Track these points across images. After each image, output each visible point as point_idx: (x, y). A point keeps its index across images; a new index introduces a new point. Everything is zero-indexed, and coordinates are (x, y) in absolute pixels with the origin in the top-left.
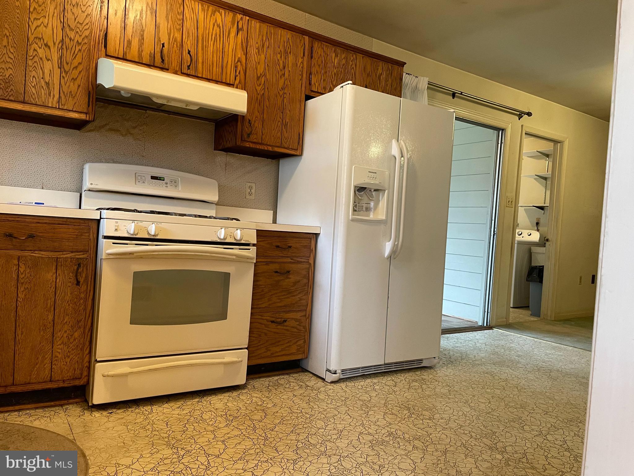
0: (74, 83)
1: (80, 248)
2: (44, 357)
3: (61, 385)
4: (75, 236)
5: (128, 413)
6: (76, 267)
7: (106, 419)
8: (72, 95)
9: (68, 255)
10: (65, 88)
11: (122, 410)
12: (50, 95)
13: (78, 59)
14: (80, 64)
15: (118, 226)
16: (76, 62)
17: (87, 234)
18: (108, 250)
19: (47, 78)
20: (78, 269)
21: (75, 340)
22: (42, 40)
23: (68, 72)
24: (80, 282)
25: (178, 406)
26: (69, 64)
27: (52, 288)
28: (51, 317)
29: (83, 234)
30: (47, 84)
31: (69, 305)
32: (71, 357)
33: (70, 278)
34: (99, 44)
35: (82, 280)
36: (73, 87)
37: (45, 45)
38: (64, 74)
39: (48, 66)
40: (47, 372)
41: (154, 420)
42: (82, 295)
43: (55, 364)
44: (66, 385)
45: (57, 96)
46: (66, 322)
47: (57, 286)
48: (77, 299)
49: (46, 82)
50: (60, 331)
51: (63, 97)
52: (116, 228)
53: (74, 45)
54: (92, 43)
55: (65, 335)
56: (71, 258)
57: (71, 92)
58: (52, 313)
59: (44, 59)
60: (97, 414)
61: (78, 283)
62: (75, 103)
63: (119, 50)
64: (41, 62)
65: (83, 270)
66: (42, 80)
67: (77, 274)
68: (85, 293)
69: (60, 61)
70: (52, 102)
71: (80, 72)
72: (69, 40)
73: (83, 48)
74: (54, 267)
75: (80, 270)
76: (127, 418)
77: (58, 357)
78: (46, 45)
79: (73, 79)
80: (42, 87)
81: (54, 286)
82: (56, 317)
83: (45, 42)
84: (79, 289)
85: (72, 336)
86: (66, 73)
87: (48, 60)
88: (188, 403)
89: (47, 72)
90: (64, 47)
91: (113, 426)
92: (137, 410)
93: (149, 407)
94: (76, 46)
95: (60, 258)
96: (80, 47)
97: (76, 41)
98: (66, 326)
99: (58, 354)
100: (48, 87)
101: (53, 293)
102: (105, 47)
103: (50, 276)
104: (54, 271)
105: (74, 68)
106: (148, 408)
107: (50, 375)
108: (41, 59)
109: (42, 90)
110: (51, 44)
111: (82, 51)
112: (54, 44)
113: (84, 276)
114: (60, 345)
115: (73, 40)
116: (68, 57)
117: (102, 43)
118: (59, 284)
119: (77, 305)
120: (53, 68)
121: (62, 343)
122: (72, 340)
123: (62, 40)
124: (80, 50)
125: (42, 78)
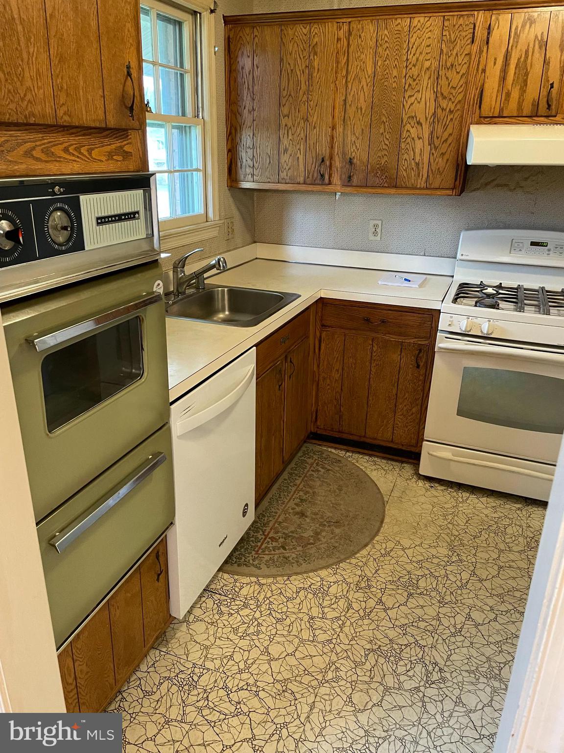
0: (443, 158)
1: (422, 335)
2: (388, 422)
3: (400, 447)
4: (418, 324)
5: (446, 493)
6: (417, 352)
7: (423, 491)
8: (440, 172)
9: (412, 341)
10: (434, 167)
11: (443, 488)
12: (419, 176)
13: (449, 130)
14: (450, 135)
15: (452, 321)
16: (446, 135)
17: (429, 323)
18: (441, 343)
19: (418, 158)
20: (419, 354)
21: (412, 414)
22: (415, 119)
23: (438, 147)
24: (420, 366)
25: (495, 505)
26: (440, 139)
27: (397, 367)
28: (394, 391)
29: (426, 322)
30: (417, 164)
31: (409, 384)
32: (409, 427)
33: (412, 361)
34: (473, 106)
35: (422, 364)
36: (441, 162)
37: (417, 123)
38: (433, 151)
39: (419, 144)
40: (390, 434)
41: (460, 512)
42: (421, 378)
43: (396, 430)
44: (404, 448)
45: (425, 176)
46: (406, 398)
47: (401, 366)
48: (416, 379)
49: (416, 163)
50: (401, 404)
51: (431, 176)
52: (450, 323)
53: (446, 115)
54: (466, 107)
55: (405, 409)
56: (414, 344)
57: (439, 169)
58: (396, 388)
59: (416, 138)
60: (421, 483)
61: (418, 367)
62: (442, 180)
63: (494, 108)
64: (413, 142)
65: (423, 355)
66: (413, 161)
67: (417, 358)
68: (424, 376)
69: (430, 136)
70: (420, 184)
71: (450, 144)
72: (441, 111)
73: (455, 116)
74: (399, 350)
75: (421, 355)
76: (440, 498)
77: (398, 424)
78: (419, 123)
79: (442, 153)
80: (413, 169)
81: (398, 366)
82: (399, 392)
83: (418, 120)
84: (419, 372)
85: (410, 410)
86: (436, 148)
87: (419, 138)
88: (508, 506)
89: (417, 151)
90: (436, 120)
91: (423, 502)
92: (455, 494)
93: (468, 495)
94: (447, 116)
95: (405, 342)
96: (452, 116)
97: (448, 110)
98: (406, 401)
99: (398, 423)
100: (418, 168)
101: (397, 372)
102: (480, 107)
103: (396, 357)
104: (399, 353)
105: (443, 142)
106: (466, 495)
107: (391, 437)
108: (413, 139)
109: (413, 172)
110: (423, 121)
111: (454, 120)
112: (426, 119)
113: (424, 360)
114: (401, 415)
115: (446, 110)
116: (439, 130)
117: (477, 103)
118: (402, 365)
119: (416, 385)
120: (424, 147)
121: (403, 414)
122: (410, 414)
123: (434, 114)
124: (451, 119)
125: (413, 159)
